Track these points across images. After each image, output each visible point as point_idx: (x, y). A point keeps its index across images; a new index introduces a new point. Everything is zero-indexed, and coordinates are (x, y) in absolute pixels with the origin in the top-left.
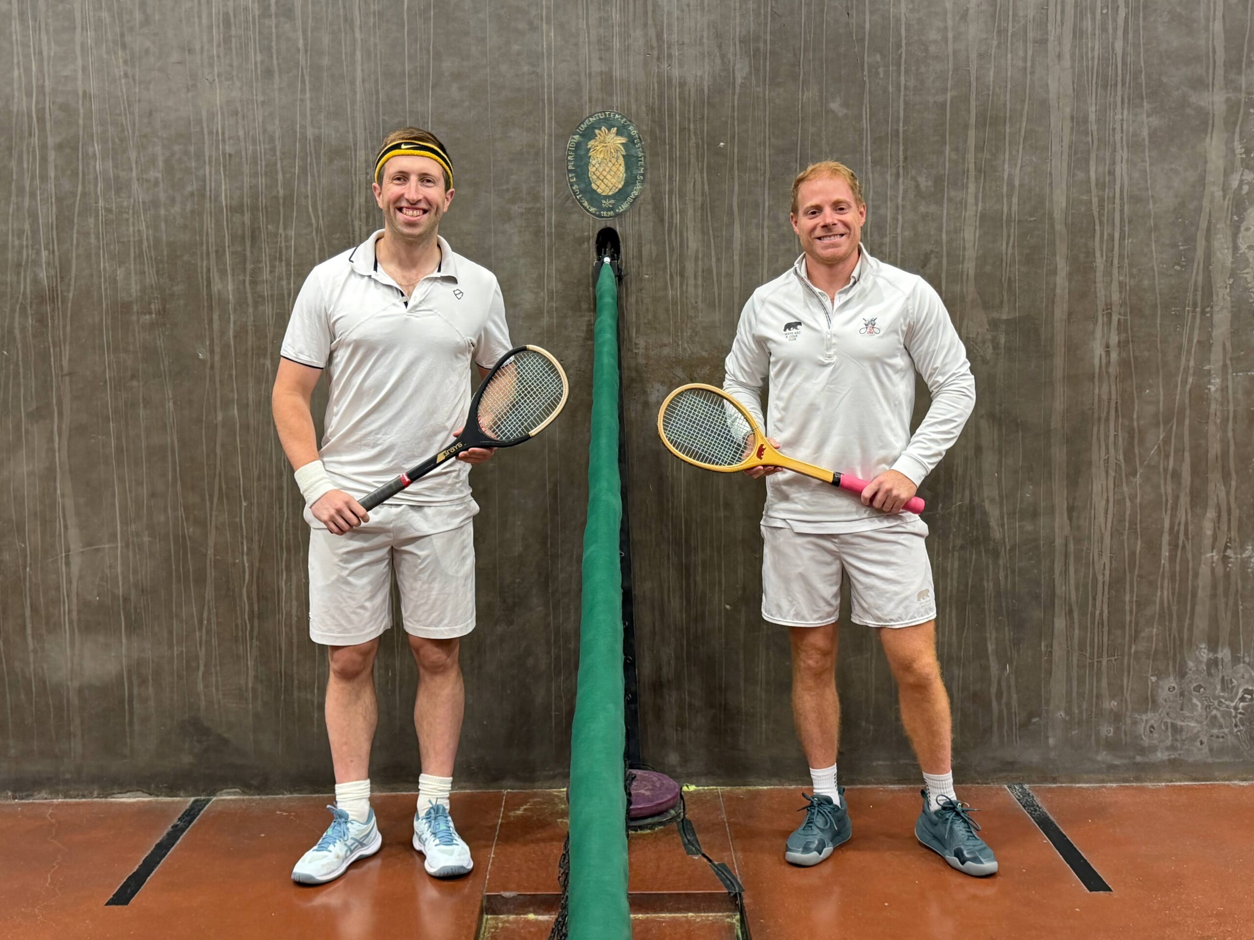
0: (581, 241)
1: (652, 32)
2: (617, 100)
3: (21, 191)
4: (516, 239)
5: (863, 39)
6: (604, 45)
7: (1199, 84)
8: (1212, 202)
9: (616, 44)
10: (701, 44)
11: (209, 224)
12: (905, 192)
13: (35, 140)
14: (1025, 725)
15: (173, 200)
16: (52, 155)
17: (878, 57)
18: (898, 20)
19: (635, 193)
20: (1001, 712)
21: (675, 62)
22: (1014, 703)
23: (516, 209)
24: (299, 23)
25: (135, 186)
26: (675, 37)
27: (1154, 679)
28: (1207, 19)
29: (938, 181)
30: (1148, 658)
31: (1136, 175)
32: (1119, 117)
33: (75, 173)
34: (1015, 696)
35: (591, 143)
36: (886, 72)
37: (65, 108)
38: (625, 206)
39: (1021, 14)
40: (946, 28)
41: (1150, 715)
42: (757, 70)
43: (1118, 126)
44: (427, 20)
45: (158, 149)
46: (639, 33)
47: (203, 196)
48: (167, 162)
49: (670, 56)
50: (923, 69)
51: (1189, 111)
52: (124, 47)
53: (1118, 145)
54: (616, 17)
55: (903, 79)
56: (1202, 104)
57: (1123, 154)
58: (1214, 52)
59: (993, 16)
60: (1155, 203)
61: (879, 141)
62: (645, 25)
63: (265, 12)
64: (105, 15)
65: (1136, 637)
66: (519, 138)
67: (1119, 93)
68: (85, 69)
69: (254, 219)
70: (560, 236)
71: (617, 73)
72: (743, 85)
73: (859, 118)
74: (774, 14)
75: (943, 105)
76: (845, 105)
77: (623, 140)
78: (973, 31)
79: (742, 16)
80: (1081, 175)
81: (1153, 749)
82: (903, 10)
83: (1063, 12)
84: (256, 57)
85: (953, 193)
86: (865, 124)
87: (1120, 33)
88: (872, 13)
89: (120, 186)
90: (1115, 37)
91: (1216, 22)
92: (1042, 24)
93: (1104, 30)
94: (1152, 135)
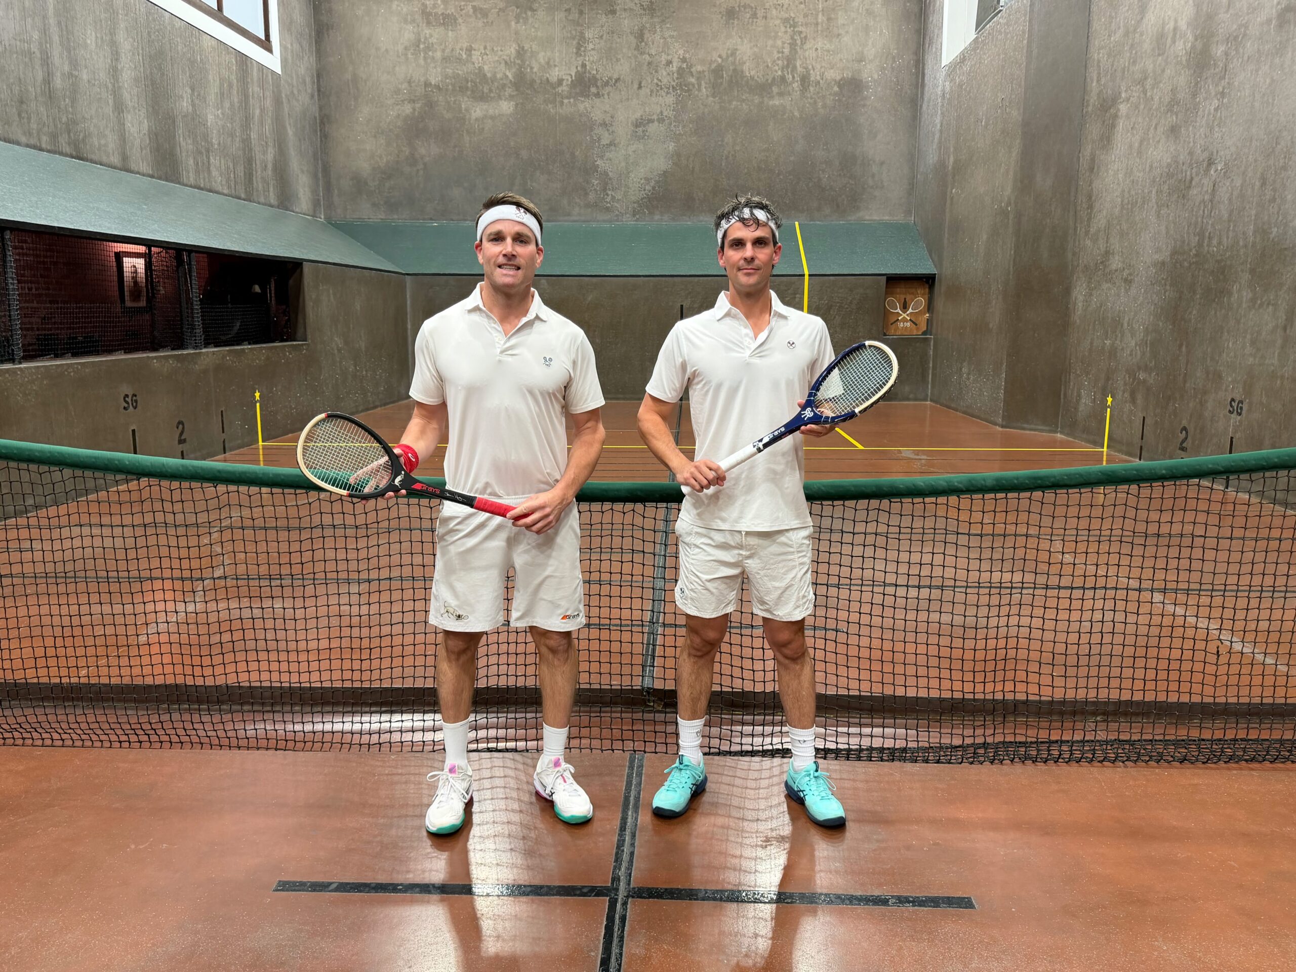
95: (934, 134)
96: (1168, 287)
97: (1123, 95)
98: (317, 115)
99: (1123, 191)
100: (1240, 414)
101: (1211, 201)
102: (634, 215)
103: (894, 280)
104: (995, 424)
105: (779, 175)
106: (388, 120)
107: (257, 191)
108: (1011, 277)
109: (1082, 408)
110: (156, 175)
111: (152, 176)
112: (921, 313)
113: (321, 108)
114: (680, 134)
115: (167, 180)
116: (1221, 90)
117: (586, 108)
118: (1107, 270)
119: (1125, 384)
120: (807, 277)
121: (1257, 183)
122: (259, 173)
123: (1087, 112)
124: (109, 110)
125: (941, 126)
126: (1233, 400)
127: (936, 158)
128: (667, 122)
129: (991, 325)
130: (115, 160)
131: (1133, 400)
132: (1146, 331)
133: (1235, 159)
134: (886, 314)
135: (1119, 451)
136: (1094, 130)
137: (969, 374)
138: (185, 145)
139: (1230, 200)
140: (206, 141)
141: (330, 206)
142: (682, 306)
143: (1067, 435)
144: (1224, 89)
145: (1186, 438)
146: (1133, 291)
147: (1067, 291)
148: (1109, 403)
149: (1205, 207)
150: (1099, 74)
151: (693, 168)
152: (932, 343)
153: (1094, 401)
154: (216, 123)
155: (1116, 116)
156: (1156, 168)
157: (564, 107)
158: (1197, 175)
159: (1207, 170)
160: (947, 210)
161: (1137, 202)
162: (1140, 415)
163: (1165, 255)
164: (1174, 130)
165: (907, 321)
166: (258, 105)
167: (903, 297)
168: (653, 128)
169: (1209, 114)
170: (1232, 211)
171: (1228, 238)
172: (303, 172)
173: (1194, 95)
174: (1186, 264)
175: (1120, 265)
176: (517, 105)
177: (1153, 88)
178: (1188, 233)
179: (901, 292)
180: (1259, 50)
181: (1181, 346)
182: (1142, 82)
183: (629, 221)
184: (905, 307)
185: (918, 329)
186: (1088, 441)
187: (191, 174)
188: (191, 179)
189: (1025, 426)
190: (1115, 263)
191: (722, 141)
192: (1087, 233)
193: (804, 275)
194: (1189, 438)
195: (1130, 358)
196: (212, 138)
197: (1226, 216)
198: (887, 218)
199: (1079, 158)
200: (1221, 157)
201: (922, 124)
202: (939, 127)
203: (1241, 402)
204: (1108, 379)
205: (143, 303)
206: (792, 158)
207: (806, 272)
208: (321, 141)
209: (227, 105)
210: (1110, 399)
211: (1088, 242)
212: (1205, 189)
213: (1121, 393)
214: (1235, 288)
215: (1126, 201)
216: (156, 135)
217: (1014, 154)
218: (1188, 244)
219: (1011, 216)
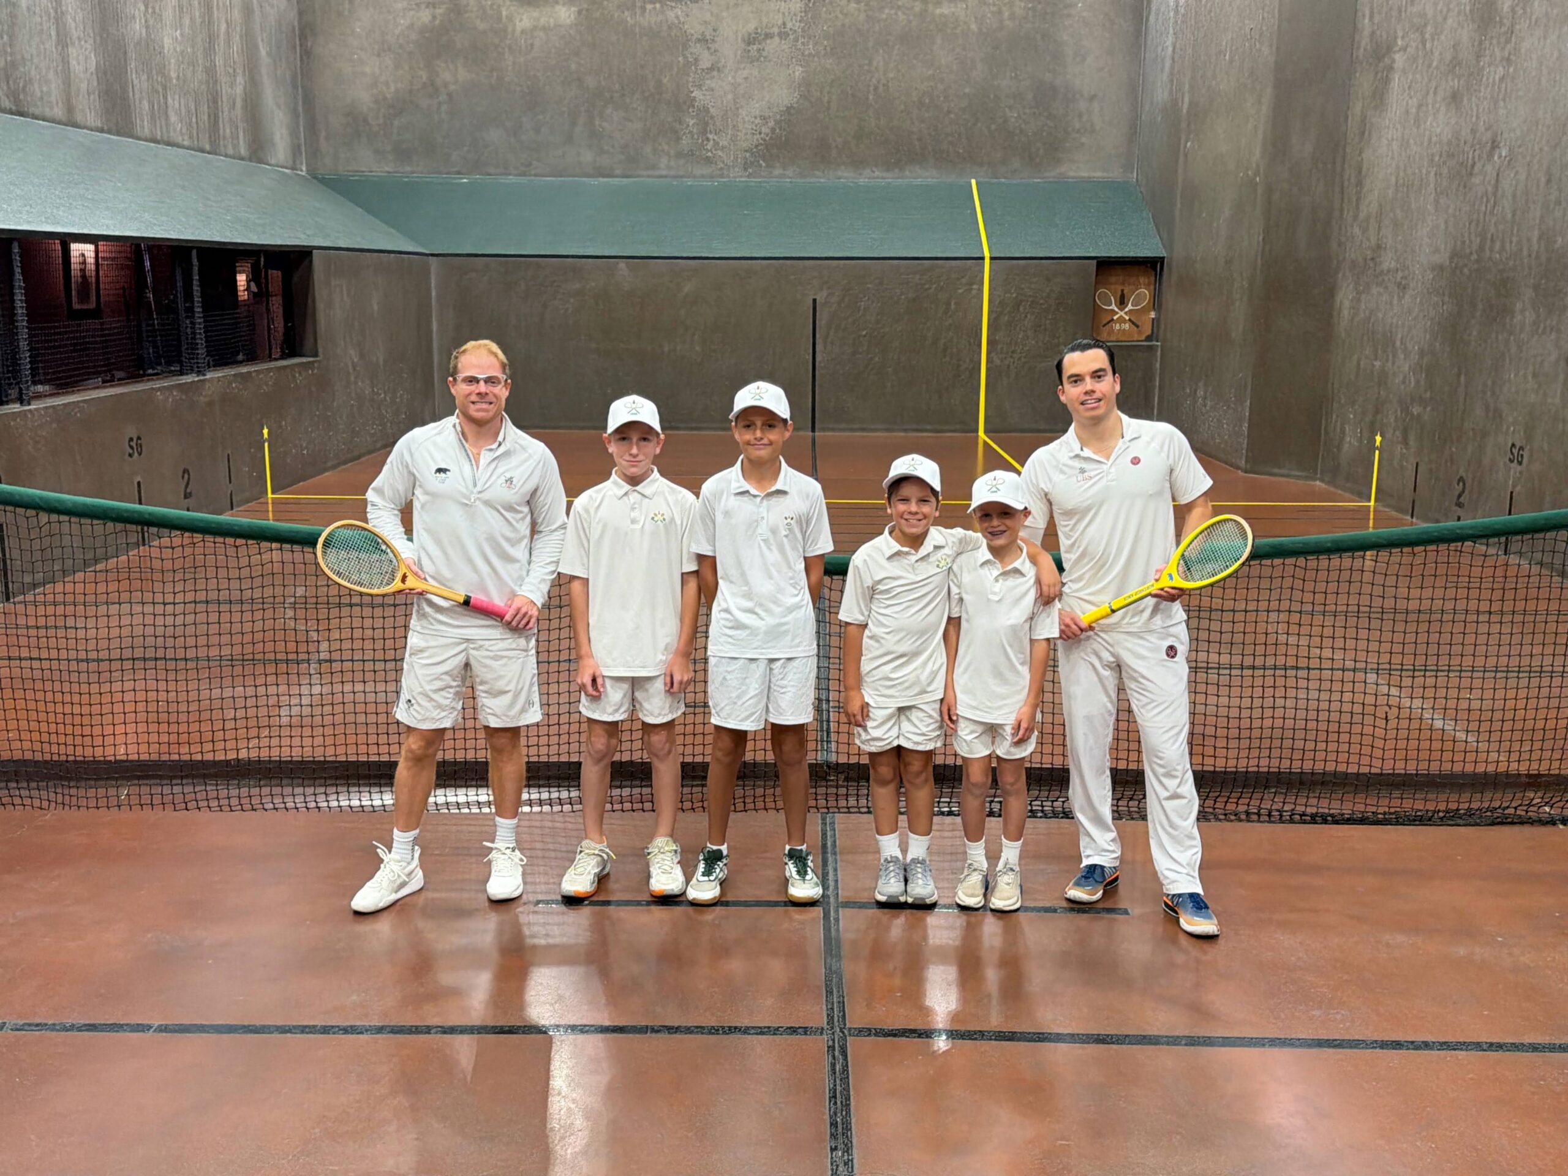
95: (1163, 61)
96: (1446, 299)
97: (1400, 42)
98: (296, 24)
99: (1398, 167)
100: (1520, 463)
101: (1495, 194)
102: (745, 169)
103: (1106, 266)
104: (1238, 468)
105: (949, 112)
106: (397, 32)
107: (224, 138)
108: (1258, 272)
109: (1346, 447)
110: (106, 128)
111: (102, 131)
112: (1144, 311)
113: (301, 14)
114: (810, 55)
115: (118, 134)
116: (1507, 56)
117: (677, 17)
118: (1378, 270)
119: (1396, 420)
120: (987, 261)
121: (1543, 179)
122: (226, 113)
123: (1357, 57)
124: (50, 45)
125: (1174, 51)
126: (1513, 445)
127: (1166, 94)
128: (791, 37)
129: (1233, 335)
130: (59, 112)
131: (1405, 442)
132: (1422, 353)
133: (1520, 147)
134: (1096, 310)
135: (1388, 506)
136: (1364, 82)
137: (1205, 398)
138: (138, 82)
139: (1514, 196)
140: (164, 75)
141: (314, 153)
142: (815, 301)
143: (1328, 483)
144: (1510, 54)
145: (1463, 492)
146: (1407, 298)
147: (1330, 293)
148: (1378, 443)
149: (1488, 201)
150: (1372, 9)
151: (829, 102)
152: (1159, 353)
153: (1360, 440)
154: (175, 49)
155: (1390, 68)
156: (1435, 144)
157: (647, 14)
158: (1479, 159)
159: (1490, 155)
160: (1180, 171)
161: (1413, 184)
162: (1413, 461)
163: (1443, 258)
164: (1455, 98)
165: (1124, 321)
166: (224, 19)
167: (1120, 288)
168: (772, 45)
169: (1494, 84)
170: (1516, 210)
171: (1511, 242)
172: (279, 106)
173: (1478, 57)
174: (1466, 271)
175: (1393, 264)
176: (580, 12)
177: (1433, 39)
178: (1470, 233)
179: (1117, 281)
180: (1547, 14)
181: (1459, 375)
182: (1420, 29)
183: (737, 176)
184: (1122, 303)
185: (1140, 333)
186: (1352, 492)
187: (146, 123)
188: (146, 130)
189: (1276, 471)
190: (1388, 262)
191: (870, 64)
192: (1355, 217)
193: (983, 258)
194: (1467, 492)
195: (1402, 387)
196: (169, 70)
197: (1509, 216)
198: (1098, 174)
199: (1347, 118)
200: (1506, 142)
201: (1149, 42)
202: (1170, 49)
203: (1521, 448)
204: (1377, 412)
205: (92, 305)
206: (967, 90)
207: (987, 254)
208: (301, 60)
209: (187, 21)
210: (1378, 439)
211: (1357, 230)
212: (1487, 179)
213: (1391, 431)
214: (1519, 306)
215: (1401, 181)
216: (105, 74)
217: (1264, 108)
218: (1470, 247)
219: (1260, 191)
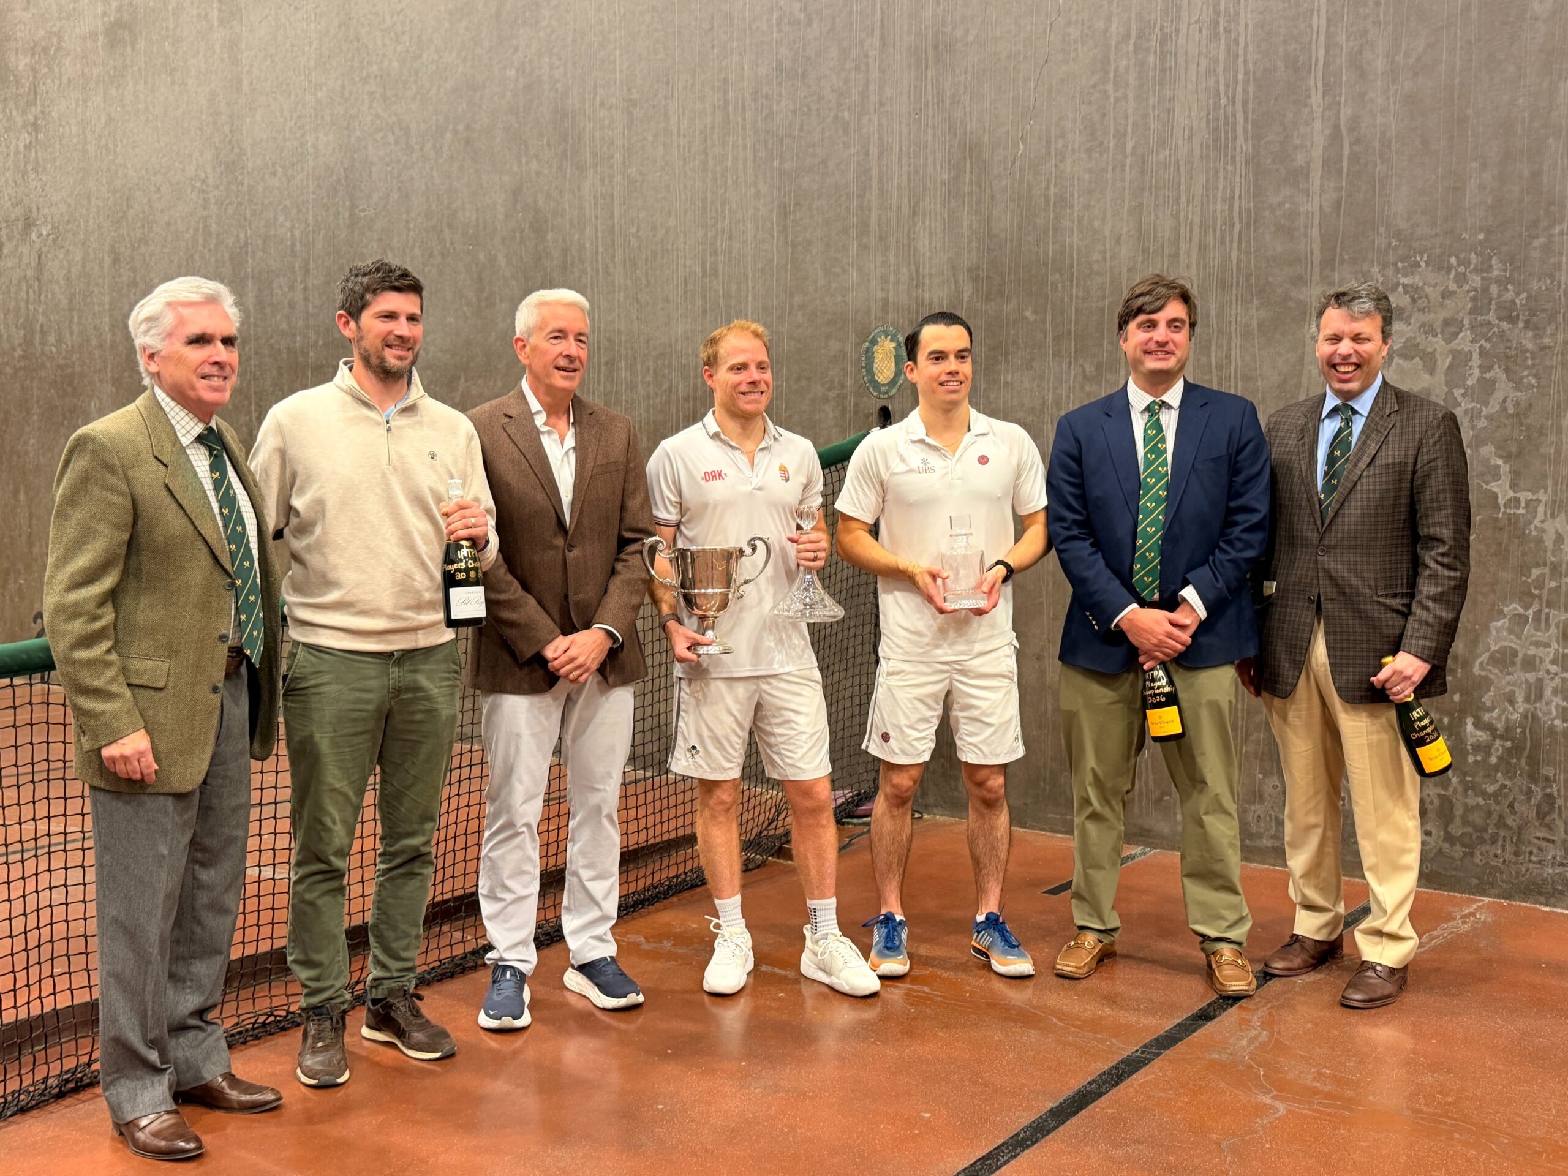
0: (867, 416)
1: (913, 268)
2: (891, 317)
3: (589, 390)
4: (831, 415)
5: (1046, 265)
6: (885, 280)
7: (1299, 281)
8: (1309, 378)
9: (892, 279)
10: (943, 274)
11: (673, 410)
12: (1075, 376)
13: (596, 360)
14: (1159, 801)
15: (657, 394)
16: (603, 368)
17: (1058, 276)
18: (1071, 247)
19: (901, 382)
20: (1141, 788)
21: (927, 288)
22: (1151, 783)
23: (832, 394)
24: (720, 279)
25: (639, 385)
26: (927, 271)
27: (1261, 776)
28: (1306, 227)
29: (1099, 367)
30: (1256, 758)
31: (1248, 358)
32: (1233, 312)
33: (613, 379)
34: (1151, 777)
35: (876, 348)
36: (1063, 287)
37: (609, 340)
38: (894, 391)
39: (1160, 235)
40: (1105, 252)
41: (1257, 806)
42: (978, 291)
43: (1233, 319)
44: (786, 271)
45: (651, 364)
46: (905, 270)
47: (670, 391)
48: (655, 371)
49: (923, 284)
50: (1089, 283)
51: (1291, 304)
52: (637, 300)
53: (1233, 335)
54: (892, 260)
55: (1074, 291)
56: (1301, 297)
57: (1236, 342)
58: (1312, 253)
59: (1139, 239)
60: (1262, 380)
61: (1057, 338)
62: (909, 263)
63: (704, 275)
64: (629, 282)
65: (1247, 739)
66: (835, 346)
67: (1234, 292)
68: (619, 315)
69: (695, 405)
70: (856, 413)
71: (891, 299)
72: (969, 302)
73: (1044, 321)
74: (989, 249)
75: (1102, 310)
76: (1035, 312)
77: (894, 345)
78: (1125, 251)
79: (969, 252)
80: (1204, 360)
81: (1259, 836)
82: (1075, 239)
83: (1191, 231)
84: (699, 303)
85: (1109, 376)
86: (1048, 326)
87: (1235, 244)
88: (1054, 243)
89: (632, 387)
90: (1231, 249)
91: (1314, 230)
92: (1175, 242)
93: (1223, 242)
94: (1261, 325)
101: (38, 279)
116: (32, 119)
121: (106, 258)
133: (68, 222)
139: (68, 279)
144: (36, 118)
149: (29, 287)
158: (10, 238)
159: (25, 233)
169: (17, 153)
170: (73, 295)
197: (65, 302)
200: (46, 218)
212: (25, 260)
218: (9, 341)
